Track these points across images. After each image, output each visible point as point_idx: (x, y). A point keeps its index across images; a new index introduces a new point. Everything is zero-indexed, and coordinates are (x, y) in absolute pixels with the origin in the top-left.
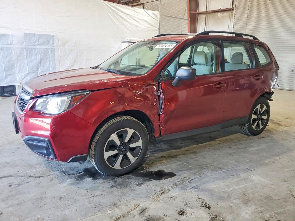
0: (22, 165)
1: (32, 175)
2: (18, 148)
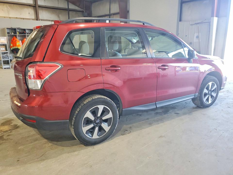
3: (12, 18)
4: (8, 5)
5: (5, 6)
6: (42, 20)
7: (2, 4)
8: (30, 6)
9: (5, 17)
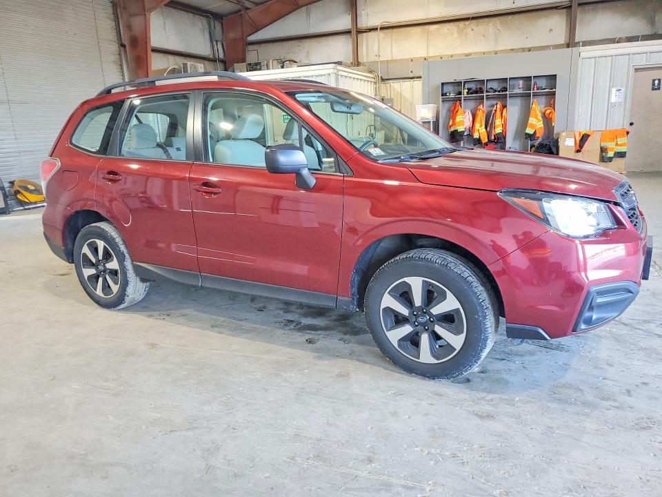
0: (633, 346)
1: (622, 326)
2: (628, 392)
3: (502, 51)
4: (497, 20)
5: (491, 24)
6: (585, 44)
7: (486, 20)
8: (556, 8)
9: (484, 53)
